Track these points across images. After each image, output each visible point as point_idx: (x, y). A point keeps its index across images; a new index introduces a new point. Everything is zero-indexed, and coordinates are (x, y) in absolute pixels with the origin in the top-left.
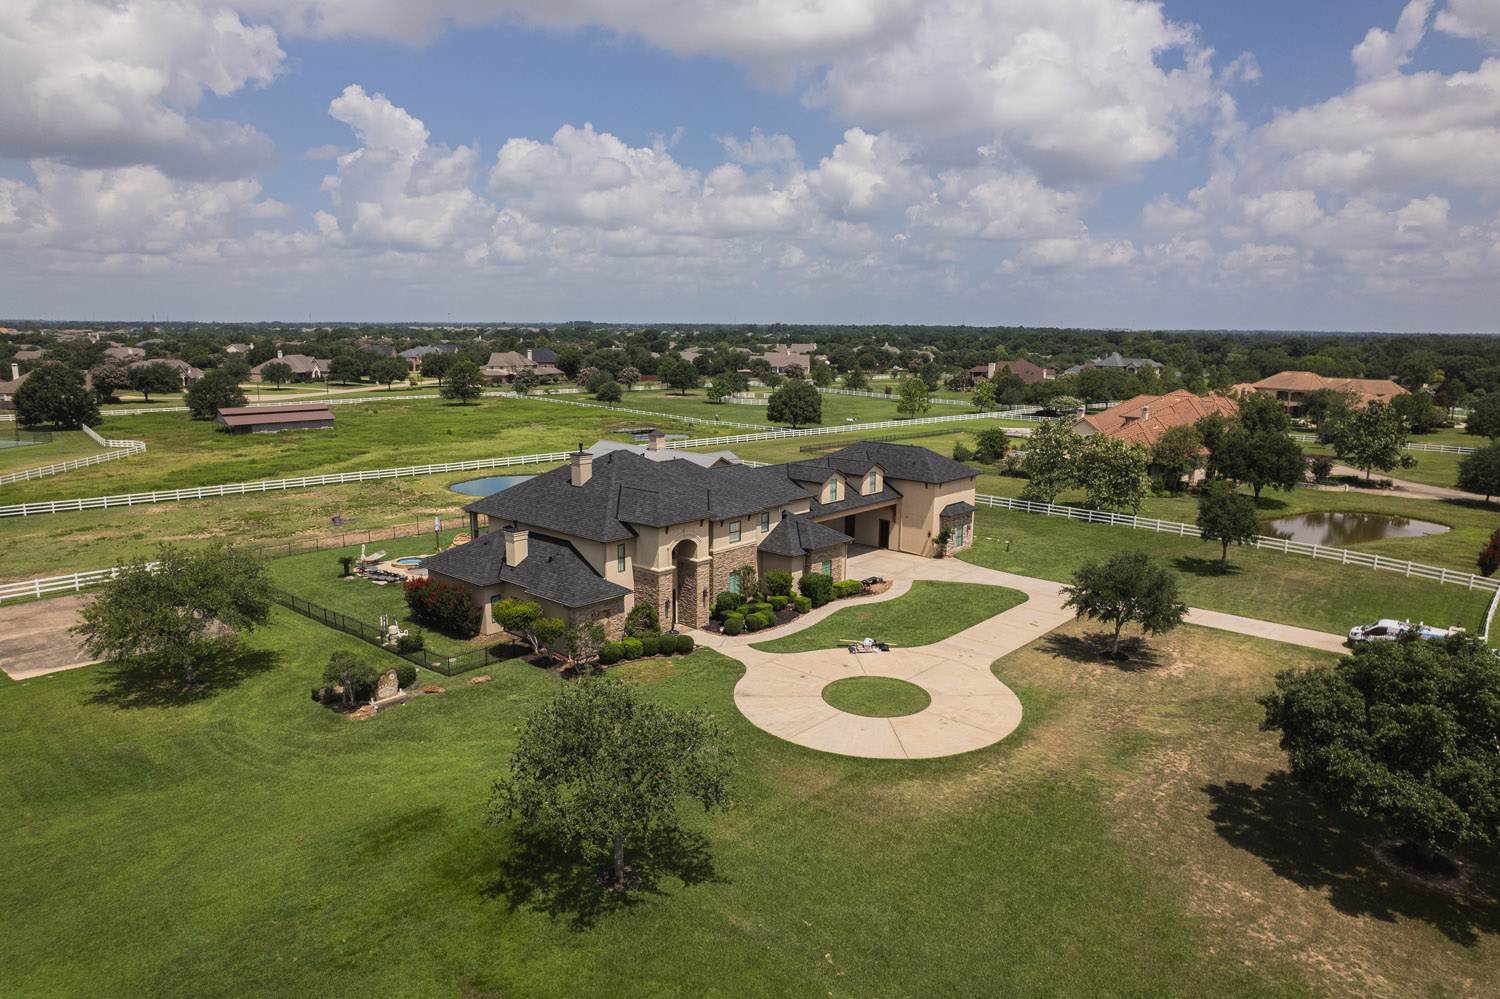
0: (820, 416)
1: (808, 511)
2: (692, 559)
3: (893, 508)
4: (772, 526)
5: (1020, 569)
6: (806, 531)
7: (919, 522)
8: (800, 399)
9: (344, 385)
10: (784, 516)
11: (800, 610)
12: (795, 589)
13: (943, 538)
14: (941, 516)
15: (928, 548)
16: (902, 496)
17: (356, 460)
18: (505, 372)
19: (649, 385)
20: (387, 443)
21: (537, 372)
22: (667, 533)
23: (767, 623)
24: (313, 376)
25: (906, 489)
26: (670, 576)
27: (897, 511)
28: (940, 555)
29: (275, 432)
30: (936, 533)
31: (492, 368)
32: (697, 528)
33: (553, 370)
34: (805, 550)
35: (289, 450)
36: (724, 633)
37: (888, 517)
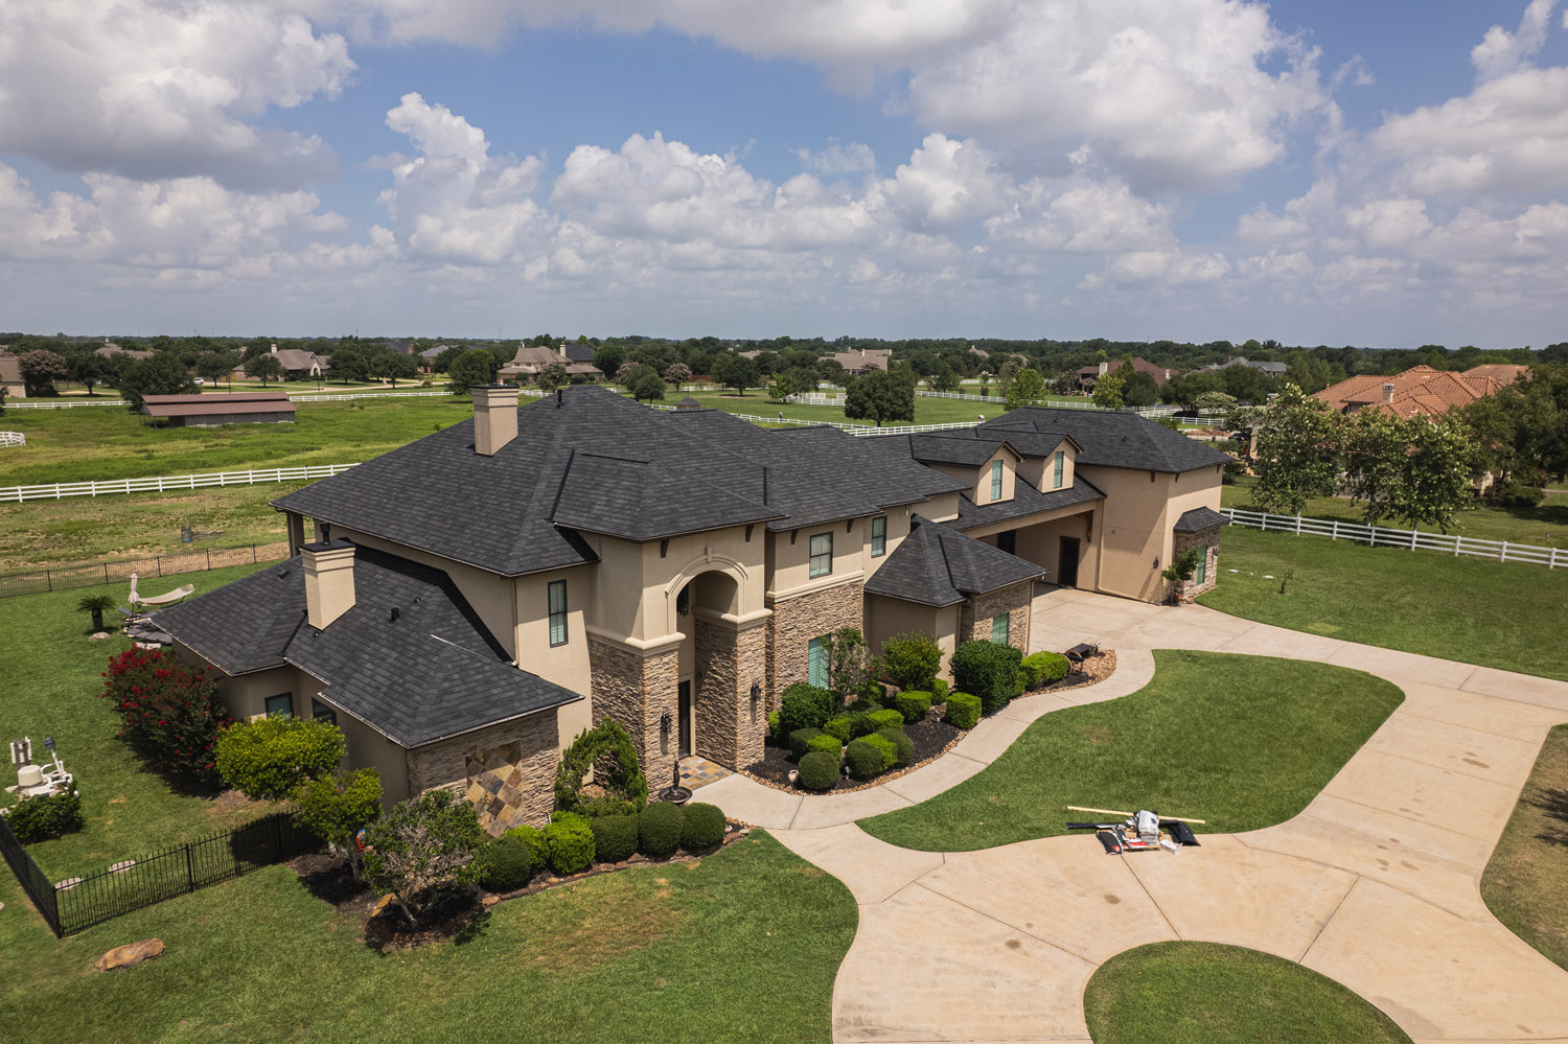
0: (912, 411)
1: (956, 516)
2: (725, 616)
3: (1088, 517)
4: (893, 545)
5: (1333, 629)
6: (959, 554)
7: (1135, 540)
8: (887, 389)
9: (346, 384)
10: (914, 526)
11: (957, 723)
12: (944, 676)
13: (1183, 568)
14: (1176, 531)
15: (1152, 588)
16: (1106, 496)
17: (294, 457)
18: (532, 369)
19: (701, 385)
20: (347, 439)
21: (569, 370)
22: (663, 555)
23: (893, 761)
24: (312, 374)
25: (1113, 484)
26: (673, 658)
27: (1095, 521)
28: (1172, 600)
29: (213, 426)
30: (1167, 563)
31: (518, 364)
32: (736, 543)
33: (589, 368)
34: (963, 593)
35: (217, 445)
36: (800, 786)
37: (1077, 532)
